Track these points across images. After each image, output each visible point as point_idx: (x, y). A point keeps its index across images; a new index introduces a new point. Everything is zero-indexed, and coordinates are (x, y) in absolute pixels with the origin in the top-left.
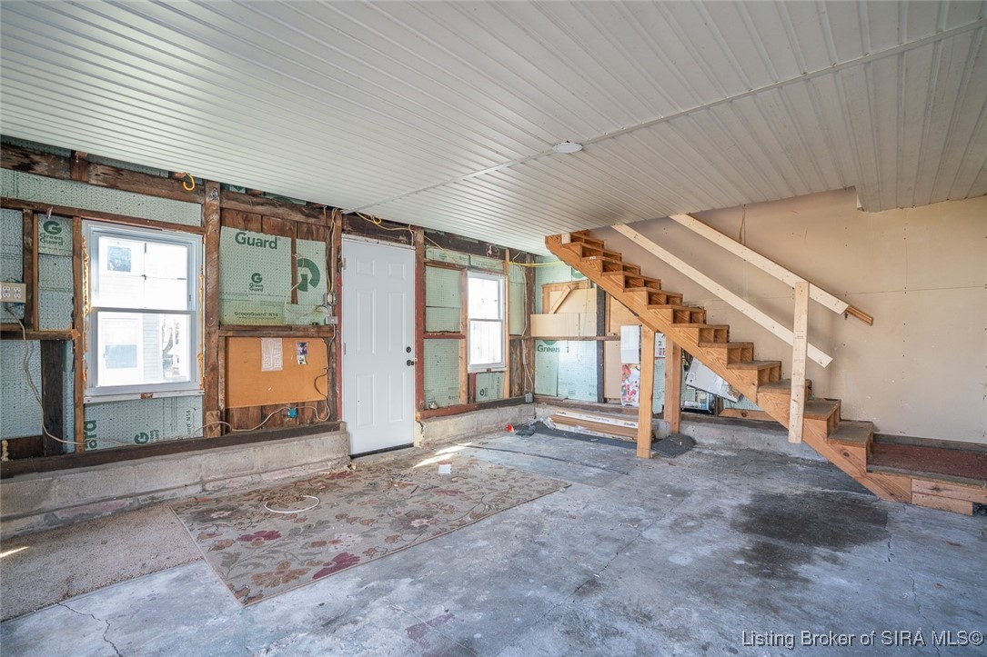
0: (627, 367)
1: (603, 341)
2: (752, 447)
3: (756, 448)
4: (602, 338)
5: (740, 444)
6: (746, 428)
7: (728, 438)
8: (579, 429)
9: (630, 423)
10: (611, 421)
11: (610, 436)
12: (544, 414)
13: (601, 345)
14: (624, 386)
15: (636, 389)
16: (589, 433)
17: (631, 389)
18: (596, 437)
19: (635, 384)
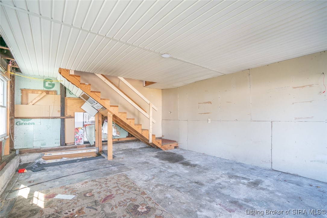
0: (77, 129)
1: (64, 119)
2: (123, 149)
3: (124, 149)
4: (63, 117)
5: (120, 149)
6: (121, 144)
7: (117, 148)
8: (65, 159)
9: (89, 150)
10: (80, 152)
11: (81, 158)
12: (25, 159)
13: (63, 121)
14: (76, 137)
15: (82, 137)
16: (69, 159)
17: (80, 138)
18: (78, 160)
19: (81, 136)
